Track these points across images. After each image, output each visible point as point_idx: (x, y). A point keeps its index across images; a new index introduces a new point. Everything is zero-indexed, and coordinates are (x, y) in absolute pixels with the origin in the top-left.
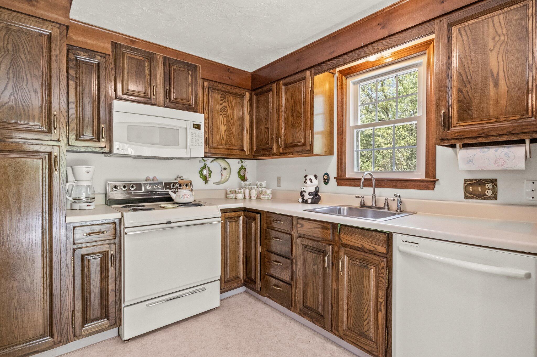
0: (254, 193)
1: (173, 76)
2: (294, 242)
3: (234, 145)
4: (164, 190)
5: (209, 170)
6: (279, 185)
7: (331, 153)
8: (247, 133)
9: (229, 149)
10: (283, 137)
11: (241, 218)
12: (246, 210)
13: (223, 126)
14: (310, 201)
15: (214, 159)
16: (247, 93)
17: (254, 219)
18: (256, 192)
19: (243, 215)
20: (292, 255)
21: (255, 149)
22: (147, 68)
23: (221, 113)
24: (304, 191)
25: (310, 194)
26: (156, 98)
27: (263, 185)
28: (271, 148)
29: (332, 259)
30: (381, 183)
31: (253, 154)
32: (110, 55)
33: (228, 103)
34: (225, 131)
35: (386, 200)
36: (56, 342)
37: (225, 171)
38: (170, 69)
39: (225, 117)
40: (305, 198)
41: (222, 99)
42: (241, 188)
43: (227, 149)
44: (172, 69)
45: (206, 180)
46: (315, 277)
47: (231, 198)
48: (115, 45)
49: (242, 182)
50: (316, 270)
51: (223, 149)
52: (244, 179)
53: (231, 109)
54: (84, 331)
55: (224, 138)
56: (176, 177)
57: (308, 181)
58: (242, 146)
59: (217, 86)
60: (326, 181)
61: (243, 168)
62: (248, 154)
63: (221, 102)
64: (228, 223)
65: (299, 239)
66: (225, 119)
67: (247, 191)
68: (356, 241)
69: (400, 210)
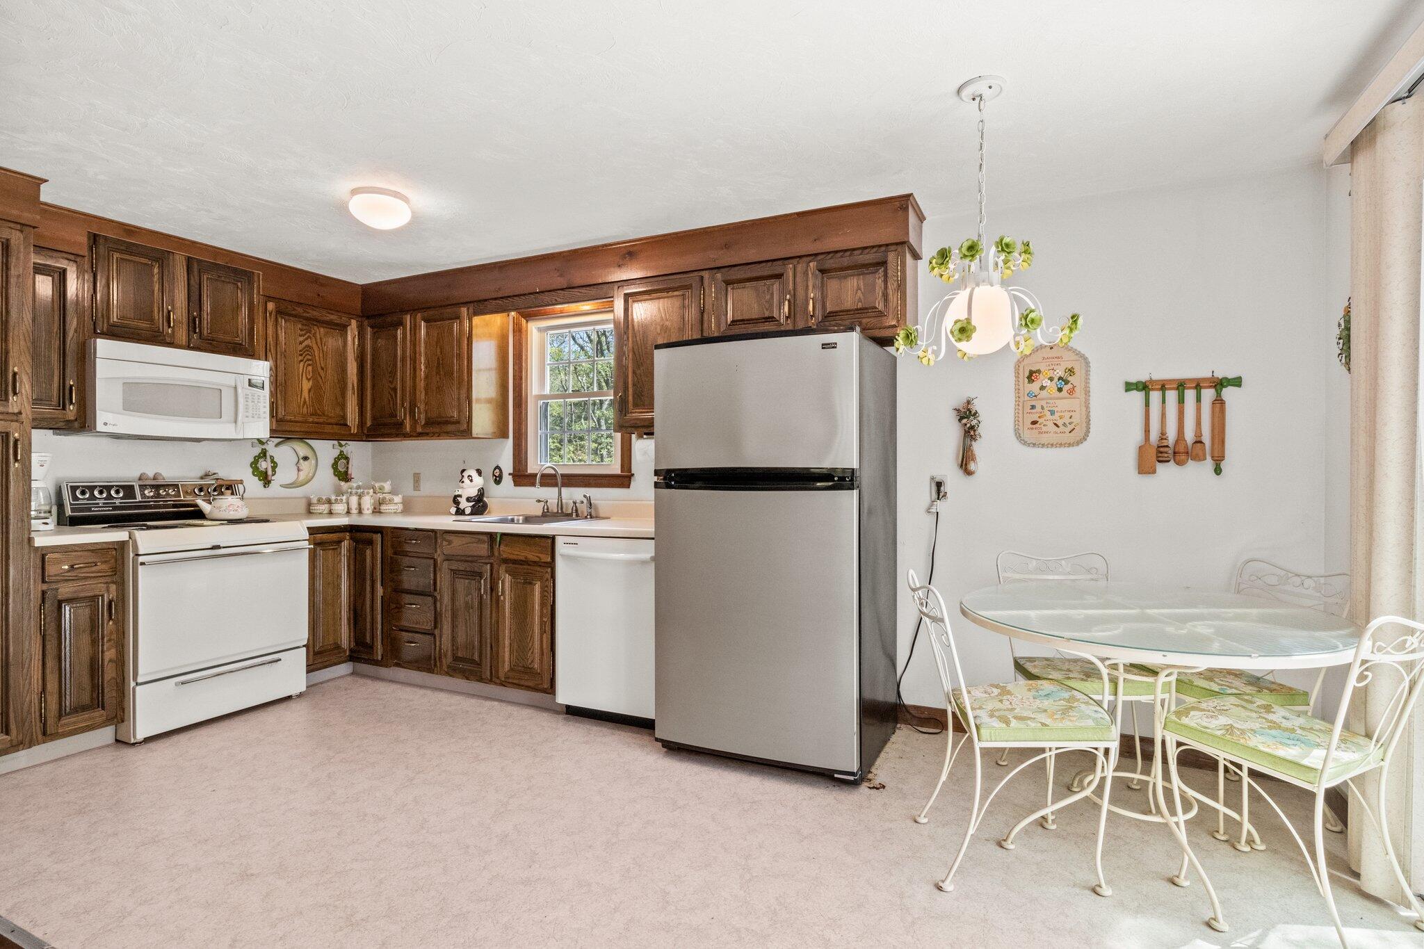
0: (369, 502)
1: (205, 291)
2: (437, 569)
3: (327, 416)
4: (182, 498)
5: (273, 461)
6: (417, 487)
7: (505, 435)
8: (354, 394)
9: (317, 423)
10: (422, 407)
11: (345, 544)
12: (352, 529)
13: (305, 381)
14: (468, 511)
15: (282, 439)
16: (354, 323)
17: (370, 543)
18: (372, 501)
19: (348, 538)
20: (435, 590)
21: (369, 423)
22: (156, 278)
23: (300, 358)
24: (460, 496)
25: (468, 500)
26: (173, 332)
27: (386, 487)
28: (401, 425)
29: (491, 583)
30: (572, 480)
31: (366, 432)
32: (84, 257)
33: (316, 339)
34: (310, 391)
35: (575, 503)
36: (15, 743)
37: (306, 463)
38: (200, 279)
39: (309, 365)
40: (461, 506)
41: (303, 333)
42: (339, 492)
43: (313, 422)
44: (205, 279)
45: (266, 479)
46: (468, 612)
47: (320, 513)
48: (94, 239)
49: (343, 483)
50: (470, 602)
51: (306, 422)
52: (344, 476)
53: (321, 351)
54: (62, 726)
55: (308, 403)
56: (201, 473)
57: (466, 480)
58: (344, 417)
59: (294, 310)
60: (498, 480)
61: (343, 457)
62: (356, 431)
63: (301, 339)
64: (320, 552)
65: (446, 563)
66: (310, 368)
67: (354, 500)
68: (519, 553)
69: (590, 515)
